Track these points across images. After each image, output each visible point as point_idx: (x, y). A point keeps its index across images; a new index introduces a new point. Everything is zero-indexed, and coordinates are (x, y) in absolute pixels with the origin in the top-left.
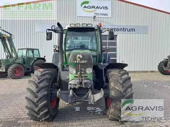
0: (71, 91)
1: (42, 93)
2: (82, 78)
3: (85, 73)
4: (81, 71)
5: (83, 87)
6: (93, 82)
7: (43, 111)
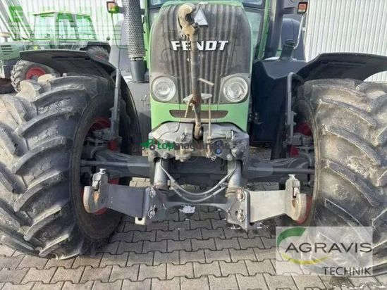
0: (159, 169)
1: (41, 175)
2: (203, 120)
3: (217, 96)
4: (199, 88)
5: (208, 155)
6: (247, 136)
7: (56, 236)
